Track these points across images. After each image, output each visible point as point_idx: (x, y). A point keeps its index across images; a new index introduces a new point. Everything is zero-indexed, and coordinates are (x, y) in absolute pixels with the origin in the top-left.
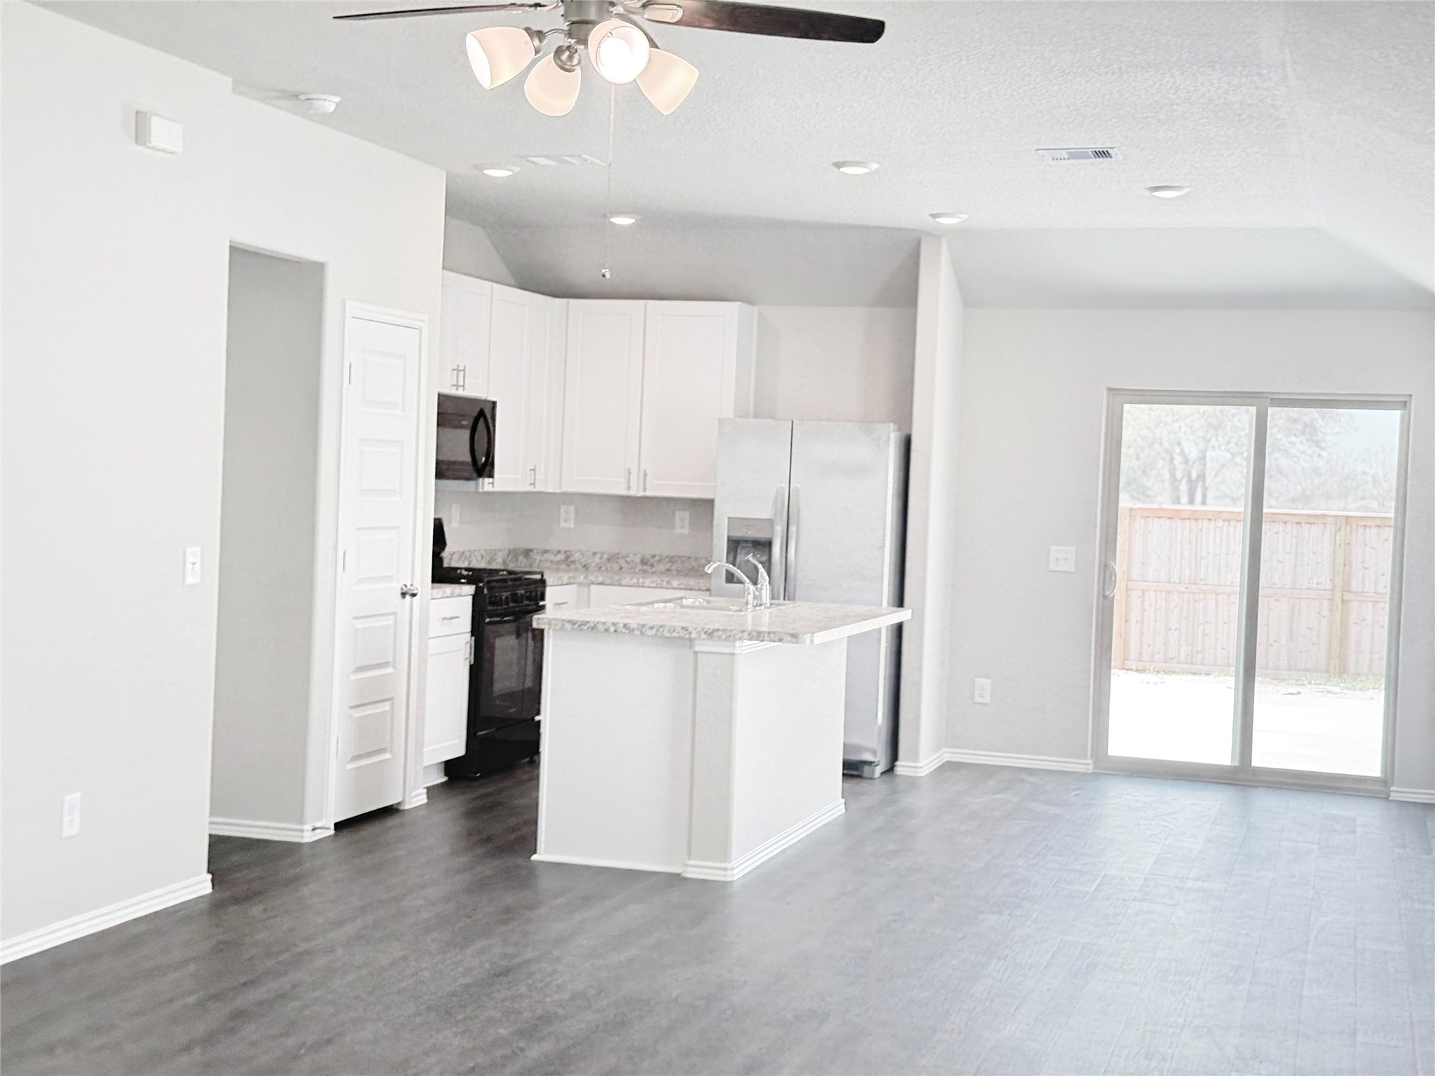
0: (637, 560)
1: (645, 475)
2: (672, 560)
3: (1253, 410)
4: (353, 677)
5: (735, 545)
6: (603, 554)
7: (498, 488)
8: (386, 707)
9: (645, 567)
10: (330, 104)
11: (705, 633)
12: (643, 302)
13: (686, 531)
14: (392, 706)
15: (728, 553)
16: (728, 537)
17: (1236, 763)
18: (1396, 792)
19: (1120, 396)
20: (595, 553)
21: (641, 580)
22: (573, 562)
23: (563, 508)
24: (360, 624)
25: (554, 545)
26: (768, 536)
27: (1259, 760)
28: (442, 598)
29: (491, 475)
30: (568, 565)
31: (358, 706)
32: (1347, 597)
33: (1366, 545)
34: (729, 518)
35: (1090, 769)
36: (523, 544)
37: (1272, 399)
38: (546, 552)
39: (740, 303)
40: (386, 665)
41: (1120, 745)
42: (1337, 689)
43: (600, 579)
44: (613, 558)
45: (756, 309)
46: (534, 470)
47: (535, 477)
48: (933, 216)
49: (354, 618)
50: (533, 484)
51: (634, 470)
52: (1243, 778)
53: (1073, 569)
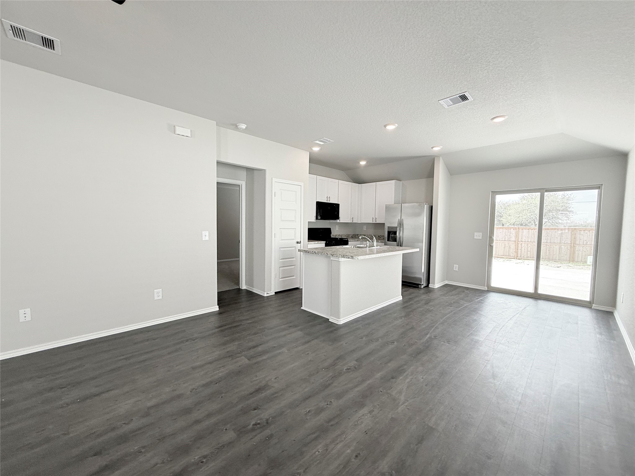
0: (378, 236)
1: (376, 219)
3: (539, 194)
4: (280, 260)
5: (389, 233)
7: (342, 222)
8: (293, 267)
10: (243, 126)
12: (375, 183)
13: (381, 230)
15: (387, 234)
16: (388, 231)
17: (534, 292)
18: (594, 306)
19: (495, 193)
26: (396, 231)
27: (540, 291)
28: (313, 244)
29: (339, 219)
31: (282, 267)
32: (575, 245)
33: (580, 234)
34: (388, 227)
35: (486, 289)
37: (546, 190)
39: (395, 180)
40: (294, 258)
41: (495, 283)
42: (572, 265)
45: (401, 182)
46: (353, 218)
47: (353, 220)
48: (432, 148)
49: (280, 248)
50: (353, 221)
51: (374, 218)
52: (536, 296)
53: (481, 238)
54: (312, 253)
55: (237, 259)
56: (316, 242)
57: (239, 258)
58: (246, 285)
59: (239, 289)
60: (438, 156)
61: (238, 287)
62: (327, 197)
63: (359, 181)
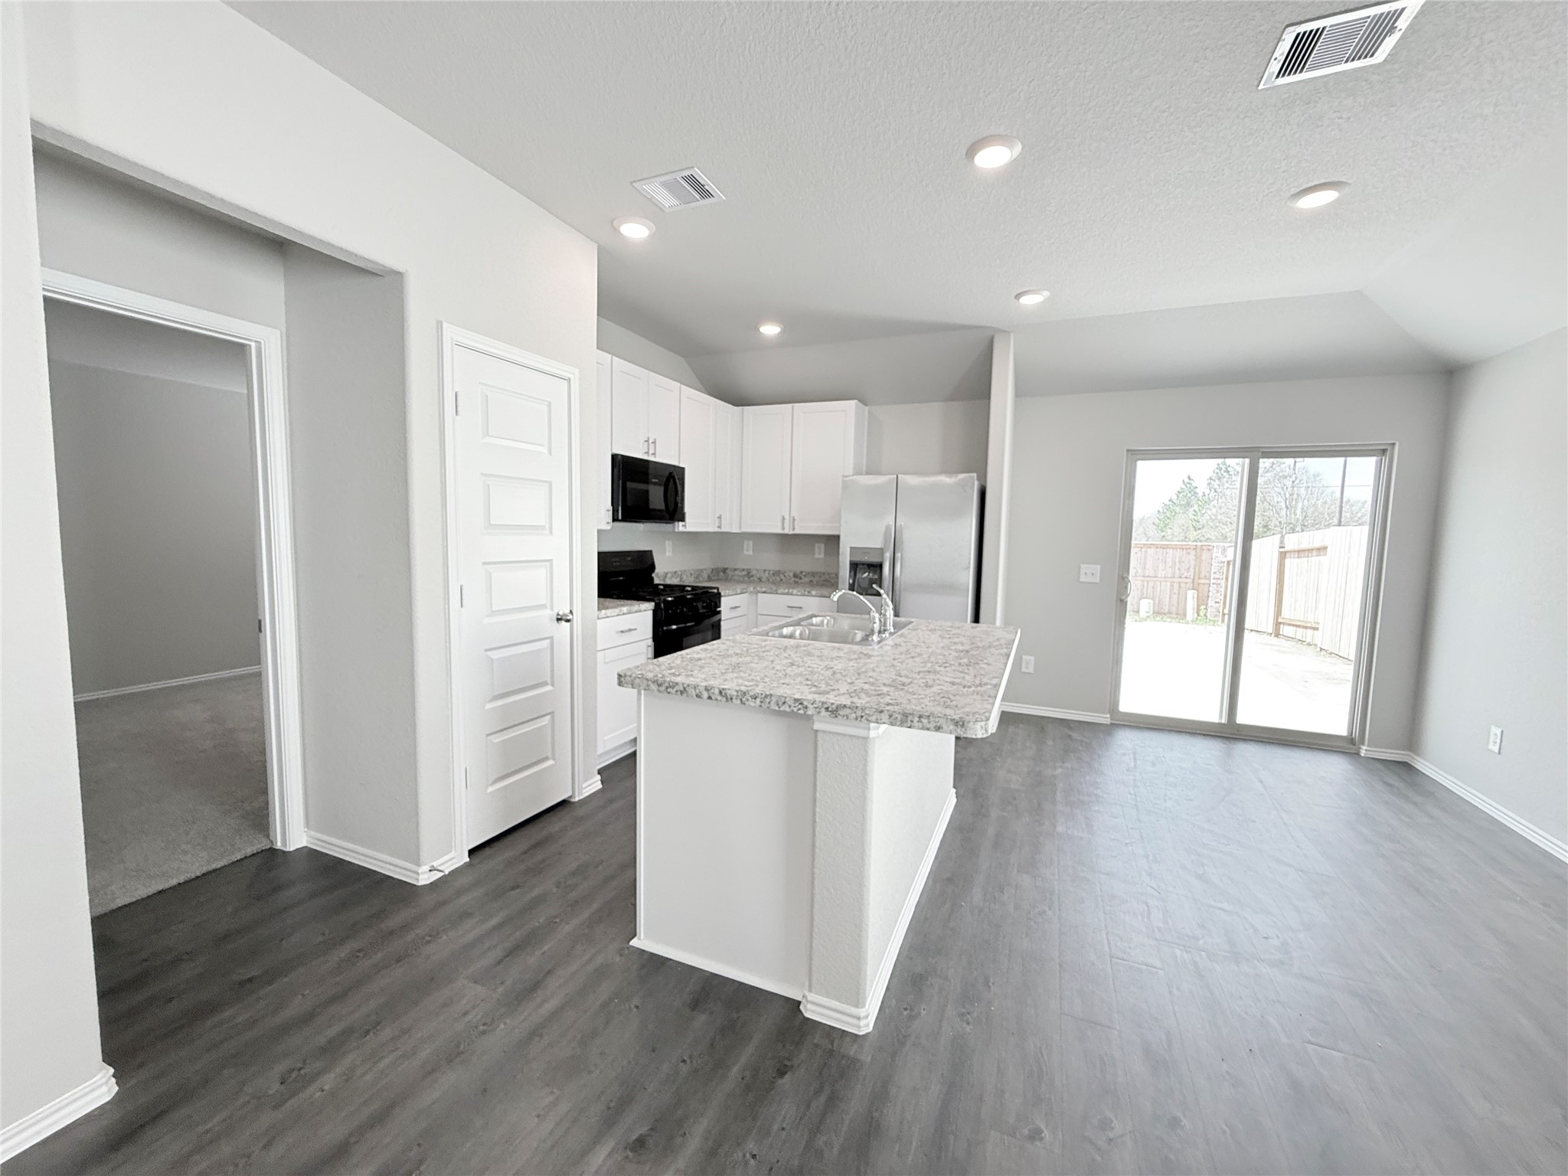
0: (791, 575)
1: (794, 520)
2: (813, 574)
3: (1247, 461)
4: (489, 706)
5: (855, 566)
6: (770, 571)
7: (689, 529)
8: (546, 720)
9: (796, 580)
11: (827, 709)
12: (790, 405)
13: (822, 556)
14: (553, 719)
15: (850, 572)
16: (850, 561)
17: (1225, 721)
18: (1365, 750)
19: (1136, 454)
20: (765, 571)
21: (791, 591)
22: (752, 576)
23: (746, 542)
24: (494, 655)
25: (740, 566)
26: (879, 560)
27: (1241, 719)
28: (618, 615)
29: (683, 519)
30: (749, 578)
31: (502, 730)
34: (851, 548)
35: (1108, 721)
36: (721, 565)
37: (1263, 452)
38: (736, 570)
39: (856, 401)
40: (539, 685)
41: (1128, 704)
43: (764, 589)
44: (777, 573)
45: (867, 408)
46: (720, 517)
47: (720, 522)
48: (1018, 296)
49: (486, 650)
50: (719, 527)
51: (787, 517)
52: (1230, 733)
53: (1098, 581)
54: (705, 695)
55: (254, 669)
56: (625, 609)
57: (260, 664)
58: (307, 824)
59: (272, 852)
60: (1005, 332)
61: (262, 844)
62: (647, 441)
63: (738, 399)
